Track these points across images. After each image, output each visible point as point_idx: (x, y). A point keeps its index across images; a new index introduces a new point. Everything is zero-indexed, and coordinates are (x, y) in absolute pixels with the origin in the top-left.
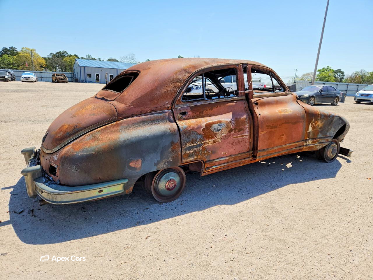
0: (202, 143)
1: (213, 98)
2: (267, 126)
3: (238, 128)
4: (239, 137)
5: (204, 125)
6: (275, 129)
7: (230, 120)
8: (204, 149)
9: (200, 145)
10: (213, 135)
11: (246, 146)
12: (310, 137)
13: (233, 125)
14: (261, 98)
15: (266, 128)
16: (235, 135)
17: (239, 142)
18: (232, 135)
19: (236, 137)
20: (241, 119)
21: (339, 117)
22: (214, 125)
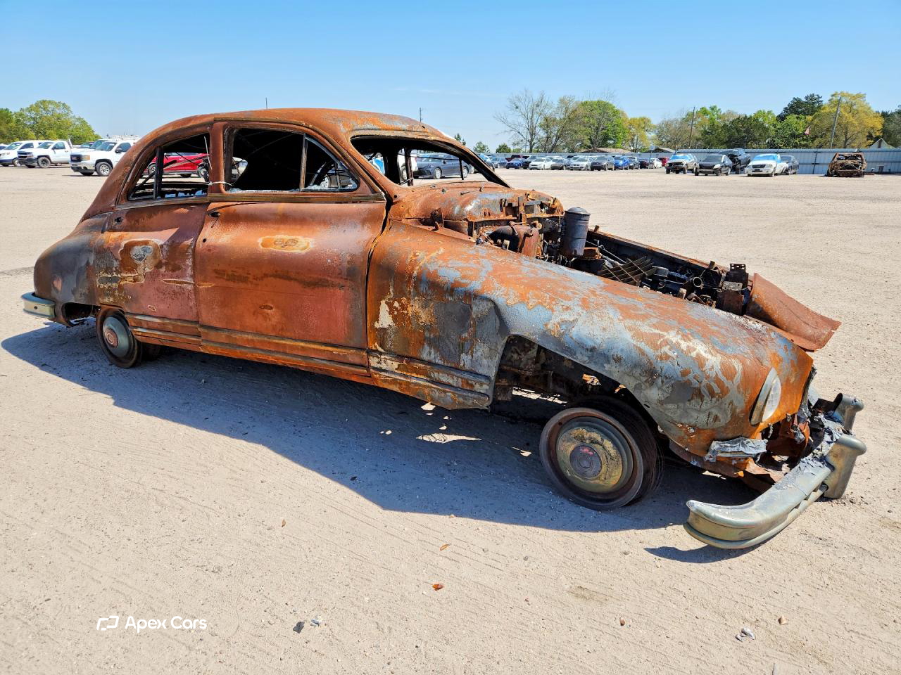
0: (119, 276)
1: (167, 196)
2: (216, 271)
3: (172, 263)
4: (175, 282)
5: (123, 243)
6: (242, 285)
7: (162, 243)
8: (121, 288)
9: (115, 280)
10: (132, 268)
11: (191, 308)
12: (389, 344)
13: (165, 253)
14: (235, 203)
15: (214, 275)
16: (167, 275)
17: (175, 293)
18: (163, 276)
19: (169, 281)
20: (183, 244)
21: (493, 302)
22: (136, 248)
